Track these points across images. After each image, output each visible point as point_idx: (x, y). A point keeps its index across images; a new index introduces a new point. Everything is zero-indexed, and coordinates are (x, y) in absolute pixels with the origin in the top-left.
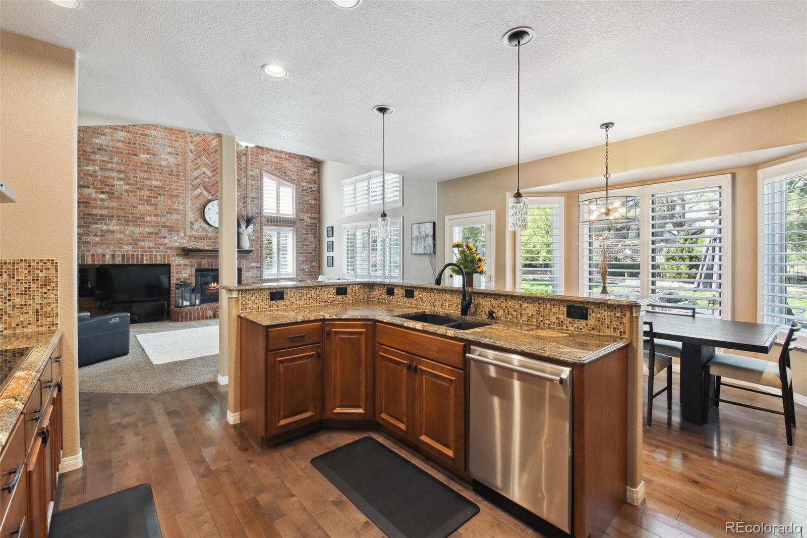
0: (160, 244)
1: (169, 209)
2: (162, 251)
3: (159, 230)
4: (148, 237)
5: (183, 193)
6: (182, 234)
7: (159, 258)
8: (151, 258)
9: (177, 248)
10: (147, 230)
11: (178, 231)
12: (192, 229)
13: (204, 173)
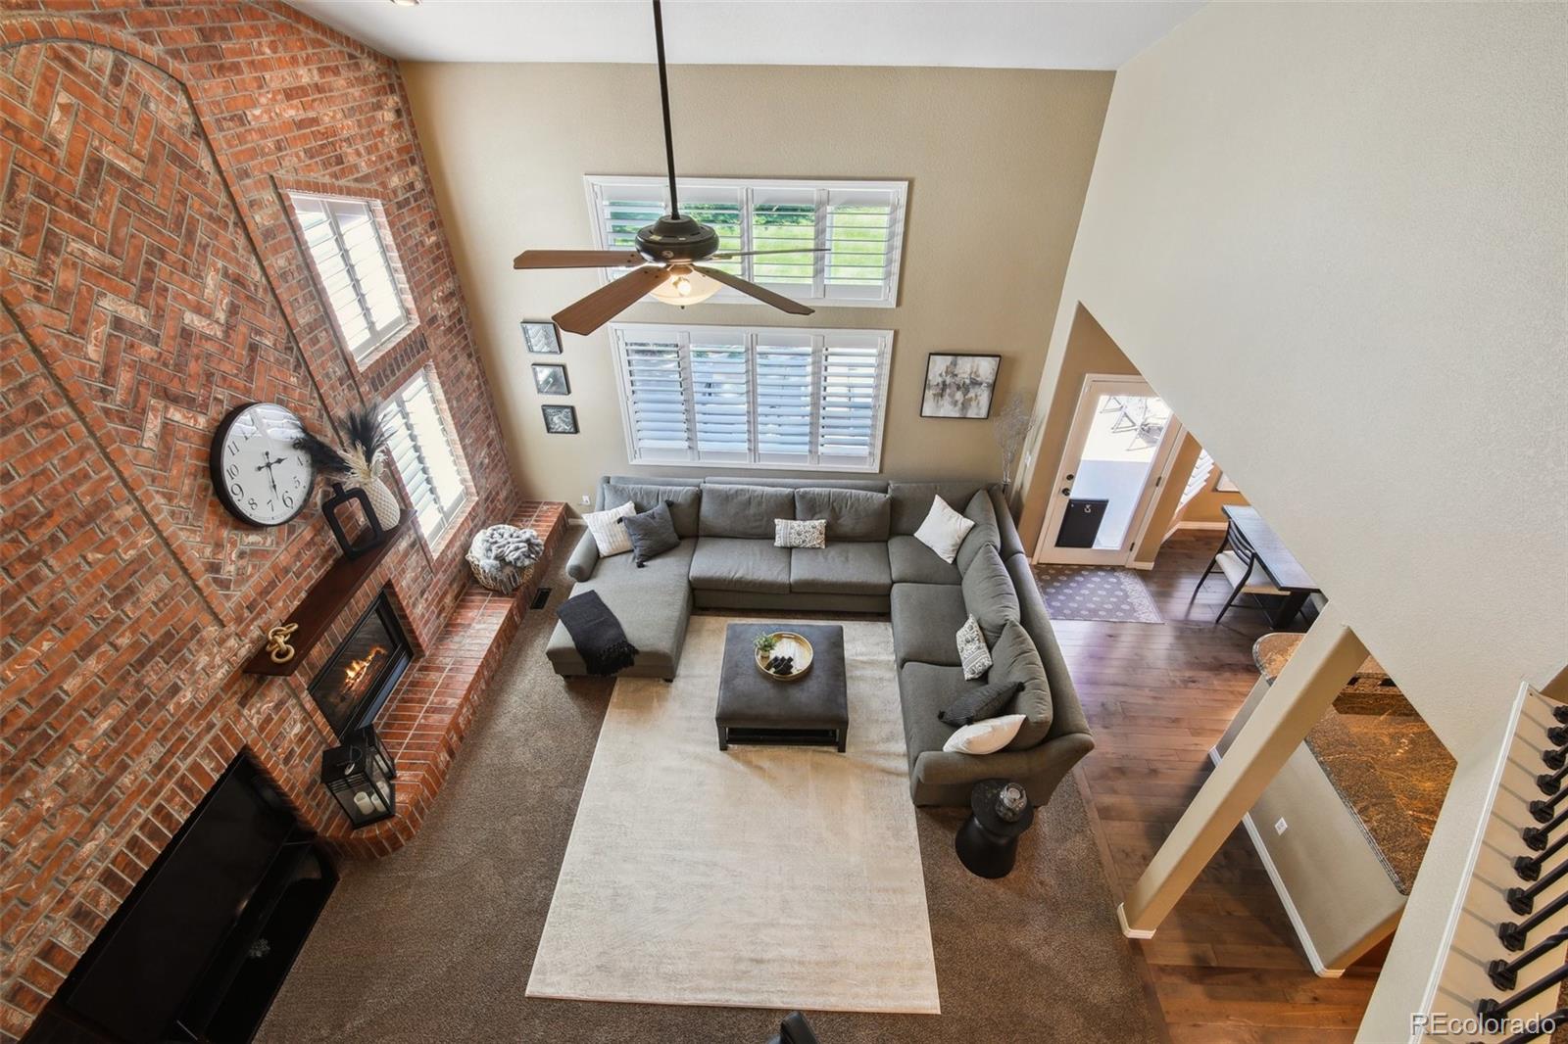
0: (179, 724)
1: (110, 586)
2: (199, 737)
3: (138, 685)
4: (124, 745)
5: (109, 478)
6: (211, 631)
7: (207, 766)
8: (188, 789)
9: (227, 687)
10: (105, 725)
11: (196, 630)
12: (224, 584)
13: (118, 323)
